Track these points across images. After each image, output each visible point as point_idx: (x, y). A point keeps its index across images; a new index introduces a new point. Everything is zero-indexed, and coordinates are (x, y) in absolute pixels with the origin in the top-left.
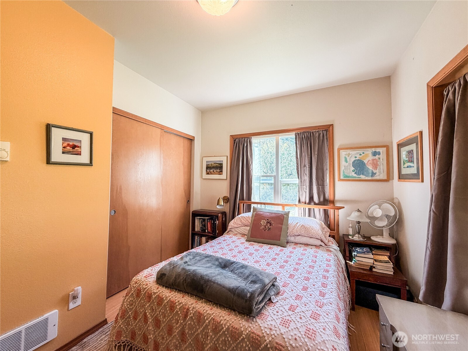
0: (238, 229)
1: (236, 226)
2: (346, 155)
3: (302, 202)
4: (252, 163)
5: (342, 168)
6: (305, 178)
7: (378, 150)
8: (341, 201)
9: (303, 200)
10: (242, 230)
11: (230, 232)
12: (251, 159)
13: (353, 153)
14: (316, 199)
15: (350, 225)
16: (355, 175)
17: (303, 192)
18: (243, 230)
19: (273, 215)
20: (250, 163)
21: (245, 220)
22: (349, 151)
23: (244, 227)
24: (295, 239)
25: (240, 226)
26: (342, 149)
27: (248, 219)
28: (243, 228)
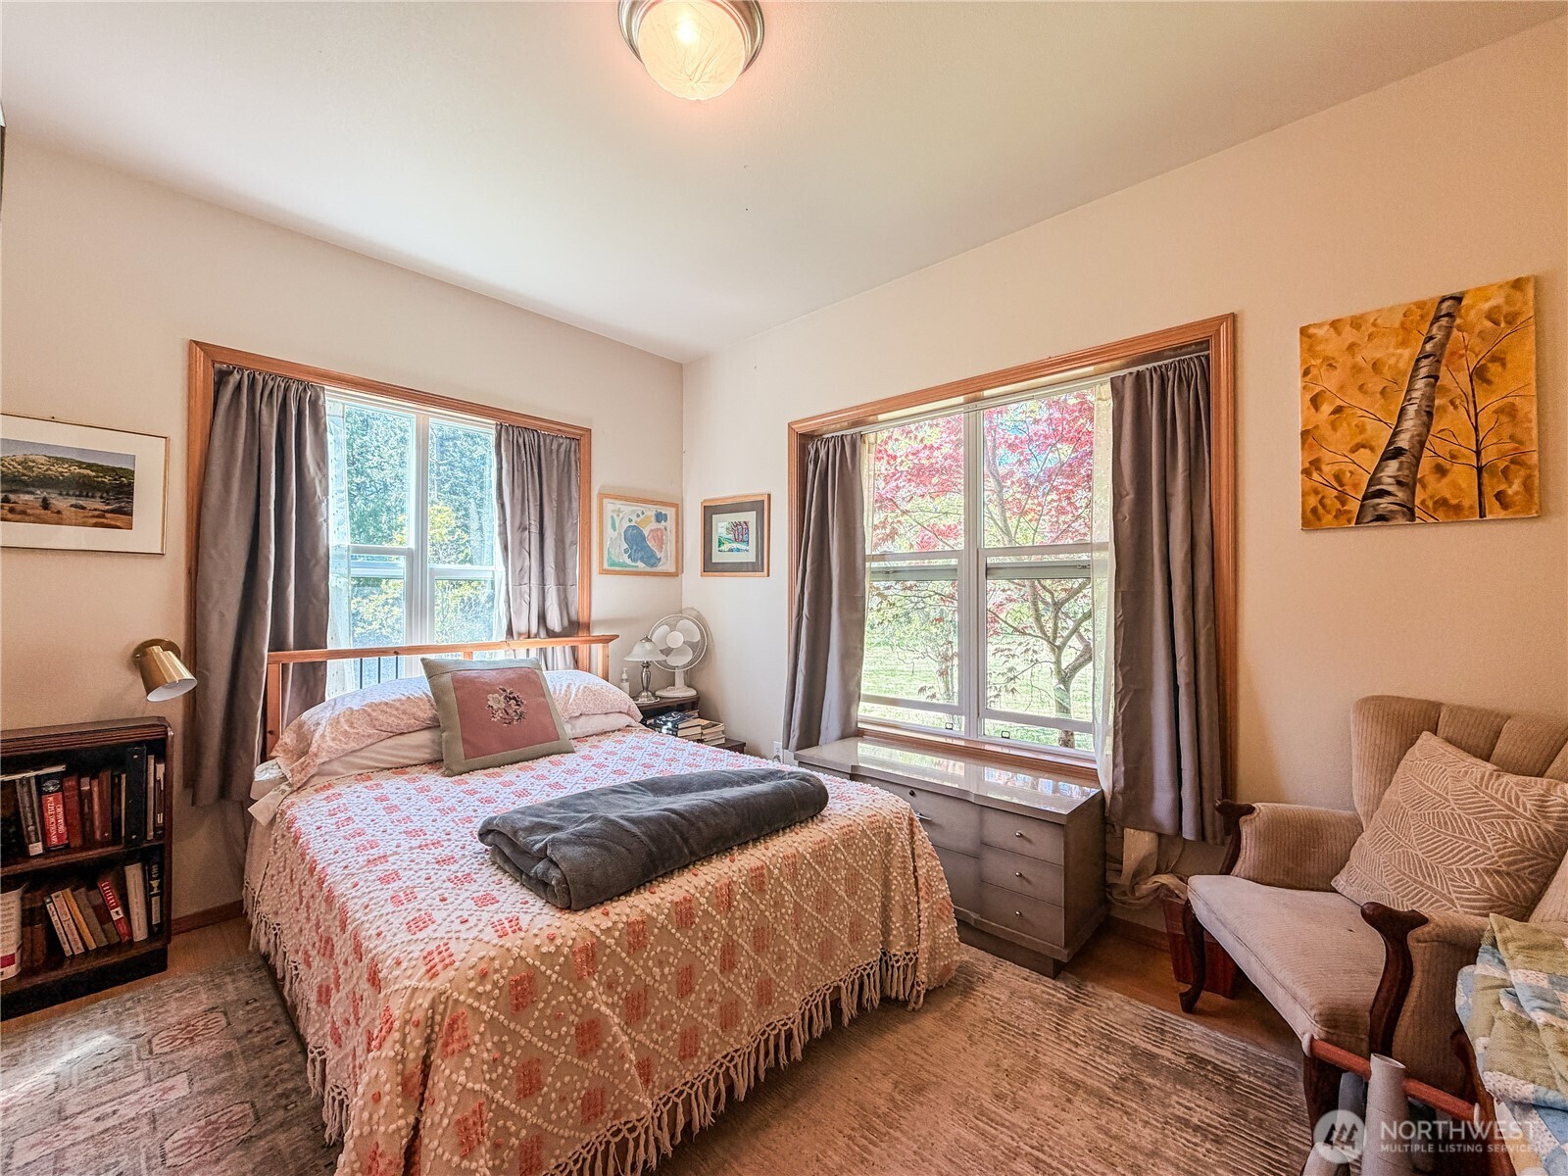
0: (363, 754)
1: (353, 745)
2: (613, 511)
3: (520, 634)
4: (326, 492)
5: (607, 544)
6: (527, 563)
7: (664, 510)
8: (605, 623)
9: (520, 625)
10: (388, 755)
11: (316, 778)
12: (320, 476)
13: (627, 509)
14: (554, 621)
15: (625, 676)
16: (629, 561)
17: (521, 604)
18: (390, 751)
19: (510, 675)
20: (319, 492)
21: (395, 712)
22: (619, 505)
23: (389, 742)
24: (573, 727)
25: (369, 741)
26: (608, 496)
27: (406, 706)
28: (385, 747)
